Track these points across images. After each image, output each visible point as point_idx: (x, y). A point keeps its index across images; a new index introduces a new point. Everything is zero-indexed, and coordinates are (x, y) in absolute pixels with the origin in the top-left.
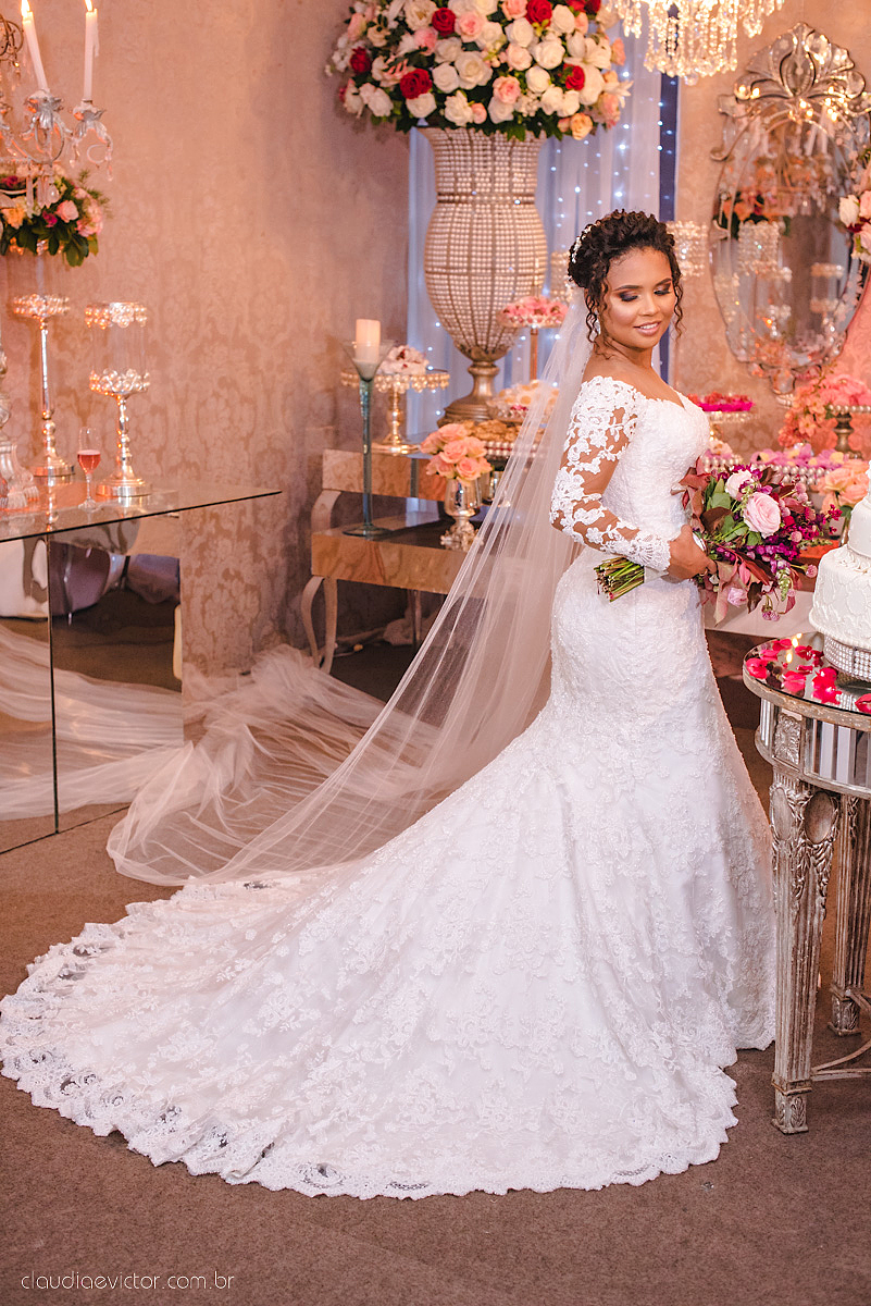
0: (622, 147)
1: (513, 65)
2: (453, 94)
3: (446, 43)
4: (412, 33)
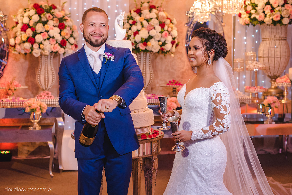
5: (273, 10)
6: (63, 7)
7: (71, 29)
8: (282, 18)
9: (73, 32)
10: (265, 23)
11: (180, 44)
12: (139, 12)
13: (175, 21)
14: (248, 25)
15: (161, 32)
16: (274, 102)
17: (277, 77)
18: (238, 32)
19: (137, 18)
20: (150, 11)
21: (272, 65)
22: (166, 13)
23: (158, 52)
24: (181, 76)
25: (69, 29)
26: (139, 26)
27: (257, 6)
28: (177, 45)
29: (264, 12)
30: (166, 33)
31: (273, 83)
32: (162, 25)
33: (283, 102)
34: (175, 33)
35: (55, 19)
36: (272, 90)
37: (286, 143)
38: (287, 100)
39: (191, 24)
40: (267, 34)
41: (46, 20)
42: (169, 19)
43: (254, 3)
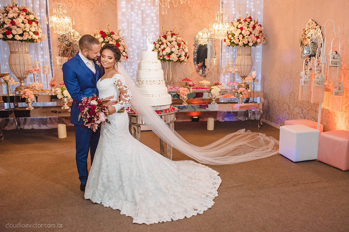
0: (41, 45)
1: (26, 31)
2: (16, 35)
3: (14, 26)
4: (6, 24)
5: (243, 37)
6: (118, 33)
7: (123, 47)
8: (249, 42)
9: (125, 49)
10: (239, 45)
11: (190, 57)
12: (165, 37)
13: (186, 43)
14: (230, 46)
15: (178, 49)
16: (244, 91)
17: (246, 77)
18: (224, 50)
19: (164, 41)
20: (172, 37)
21: (243, 70)
22: (181, 38)
23: (177, 61)
24: (190, 76)
25: (122, 47)
26: (165, 46)
27: (235, 35)
28: (188, 58)
29: (238, 39)
30: (181, 50)
31: (243, 80)
32: (179, 45)
33: (249, 91)
34: (187, 50)
35: (113, 41)
36: (243, 84)
37: (250, 114)
38: (251, 89)
39: (197, 45)
40: (240, 52)
41: (108, 41)
42: (183, 42)
43: (233, 33)
